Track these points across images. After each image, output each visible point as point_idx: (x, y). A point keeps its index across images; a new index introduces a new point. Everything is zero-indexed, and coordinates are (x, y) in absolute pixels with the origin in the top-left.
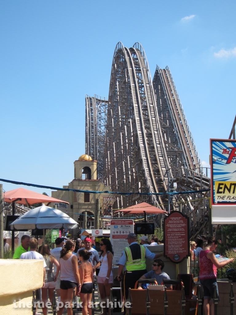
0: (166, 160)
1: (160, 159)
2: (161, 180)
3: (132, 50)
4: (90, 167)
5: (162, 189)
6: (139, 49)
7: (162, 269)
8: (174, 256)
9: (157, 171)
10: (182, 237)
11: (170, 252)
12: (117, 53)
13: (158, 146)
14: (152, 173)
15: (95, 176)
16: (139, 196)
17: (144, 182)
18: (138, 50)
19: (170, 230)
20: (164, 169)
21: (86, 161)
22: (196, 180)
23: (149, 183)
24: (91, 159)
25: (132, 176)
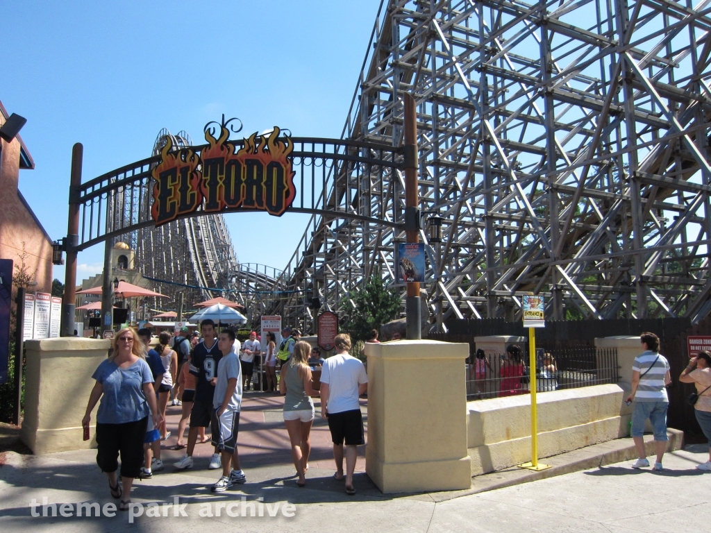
0: (214, 255)
1: (208, 253)
2: (209, 273)
3: (178, 137)
4: (127, 256)
5: (211, 283)
6: (186, 138)
7: (319, 355)
8: (326, 346)
9: (205, 265)
10: (332, 331)
11: (322, 343)
12: (161, 139)
13: (206, 239)
14: (201, 266)
15: (132, 266)
16: (184, 288)
17: (193, 275)
18: (184, 139)
19: (323, 325)
20: (212, 263)
21: (123, 249)
22: (249, 276)
23: (198, 276)
24: (128, 247)
25: (176, 267)
